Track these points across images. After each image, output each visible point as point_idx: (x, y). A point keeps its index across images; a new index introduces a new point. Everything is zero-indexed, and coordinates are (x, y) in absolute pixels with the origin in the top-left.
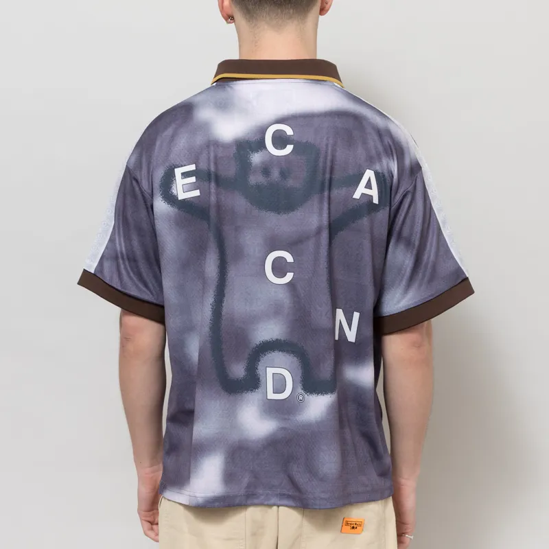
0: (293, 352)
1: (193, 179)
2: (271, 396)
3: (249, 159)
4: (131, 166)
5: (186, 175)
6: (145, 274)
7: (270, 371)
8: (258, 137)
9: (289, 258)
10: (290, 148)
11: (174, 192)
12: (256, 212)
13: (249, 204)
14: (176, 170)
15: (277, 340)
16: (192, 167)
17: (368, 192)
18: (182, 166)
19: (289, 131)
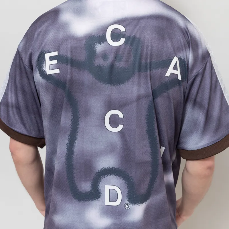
0: (122, 177)
1: (56, 62)
2: (108, 203)
3: (94, 48)
4: (20, 50)
5: (51, 58)
6: (25, 118)
7: (108, 188)
8: (101, 33)
9: (121, 115)
10: (122, 41)
11: (44, 69)
12: (99, 84)
13: (94, 79)
14: (46, 54)
15: (112, 168)
16: (56, 53)
17: (175, 72)
18: (50, 52)
19: (122, 29)
